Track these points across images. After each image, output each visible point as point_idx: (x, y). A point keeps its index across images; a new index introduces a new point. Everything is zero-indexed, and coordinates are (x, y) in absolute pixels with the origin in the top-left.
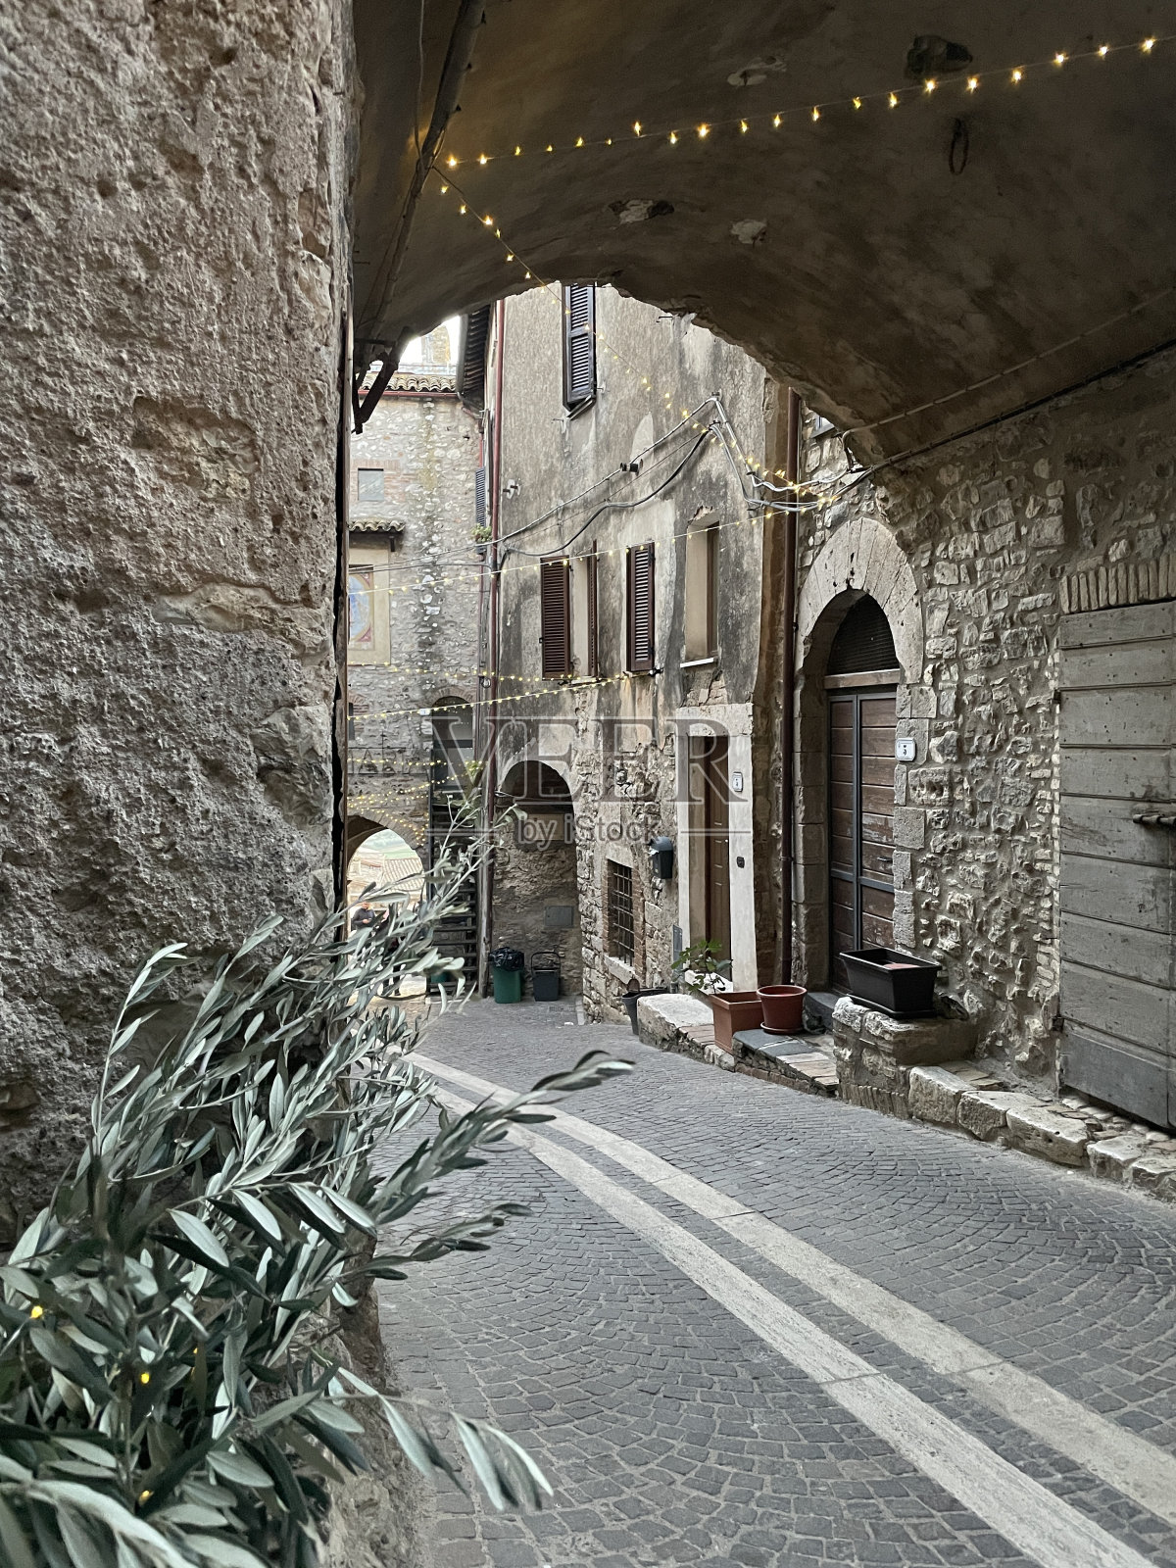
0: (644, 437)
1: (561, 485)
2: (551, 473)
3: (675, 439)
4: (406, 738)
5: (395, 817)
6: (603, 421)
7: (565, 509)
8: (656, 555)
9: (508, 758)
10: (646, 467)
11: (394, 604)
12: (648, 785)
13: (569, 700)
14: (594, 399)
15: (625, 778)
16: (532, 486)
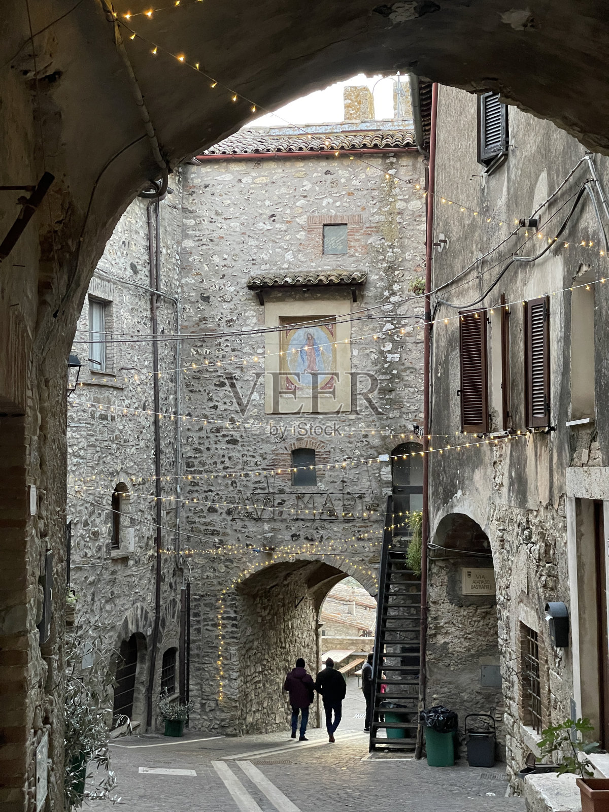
0: (541, 194)
1: (481, 239)
2: (473, 227)
3: (563, 195)
4: (365, 484)
5: (354, 563)
6: (513, 177)
7: (484, 262)
8: (551, 310)
9: (438, 510)
10: (542, 222)
11: (355, 353)
12: (547, 546)
13: (488, 453)
14: (506, 155)
15: (530, 537)
16: (458, 239)
